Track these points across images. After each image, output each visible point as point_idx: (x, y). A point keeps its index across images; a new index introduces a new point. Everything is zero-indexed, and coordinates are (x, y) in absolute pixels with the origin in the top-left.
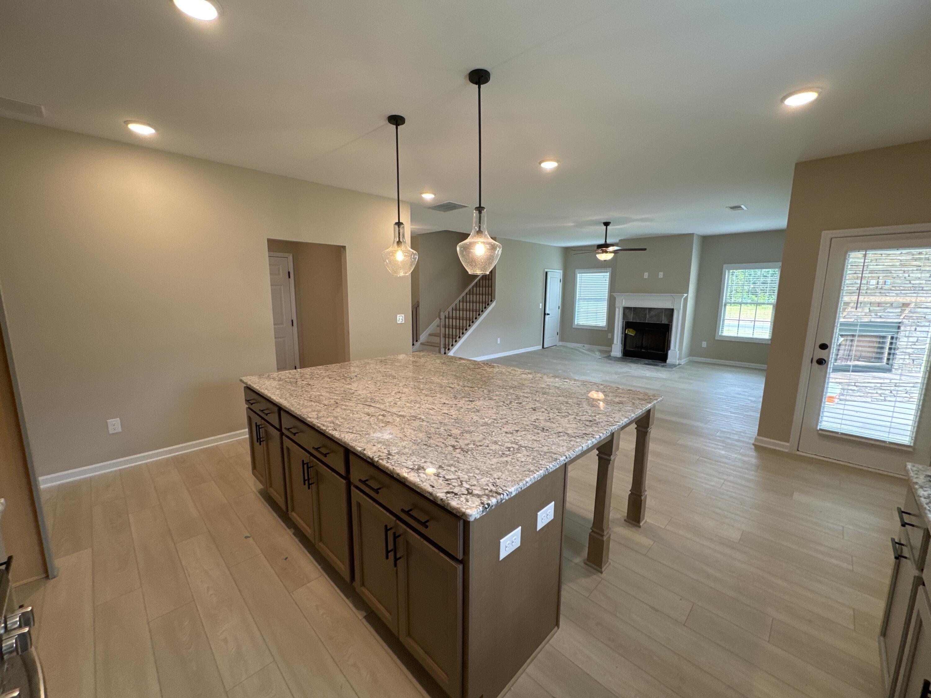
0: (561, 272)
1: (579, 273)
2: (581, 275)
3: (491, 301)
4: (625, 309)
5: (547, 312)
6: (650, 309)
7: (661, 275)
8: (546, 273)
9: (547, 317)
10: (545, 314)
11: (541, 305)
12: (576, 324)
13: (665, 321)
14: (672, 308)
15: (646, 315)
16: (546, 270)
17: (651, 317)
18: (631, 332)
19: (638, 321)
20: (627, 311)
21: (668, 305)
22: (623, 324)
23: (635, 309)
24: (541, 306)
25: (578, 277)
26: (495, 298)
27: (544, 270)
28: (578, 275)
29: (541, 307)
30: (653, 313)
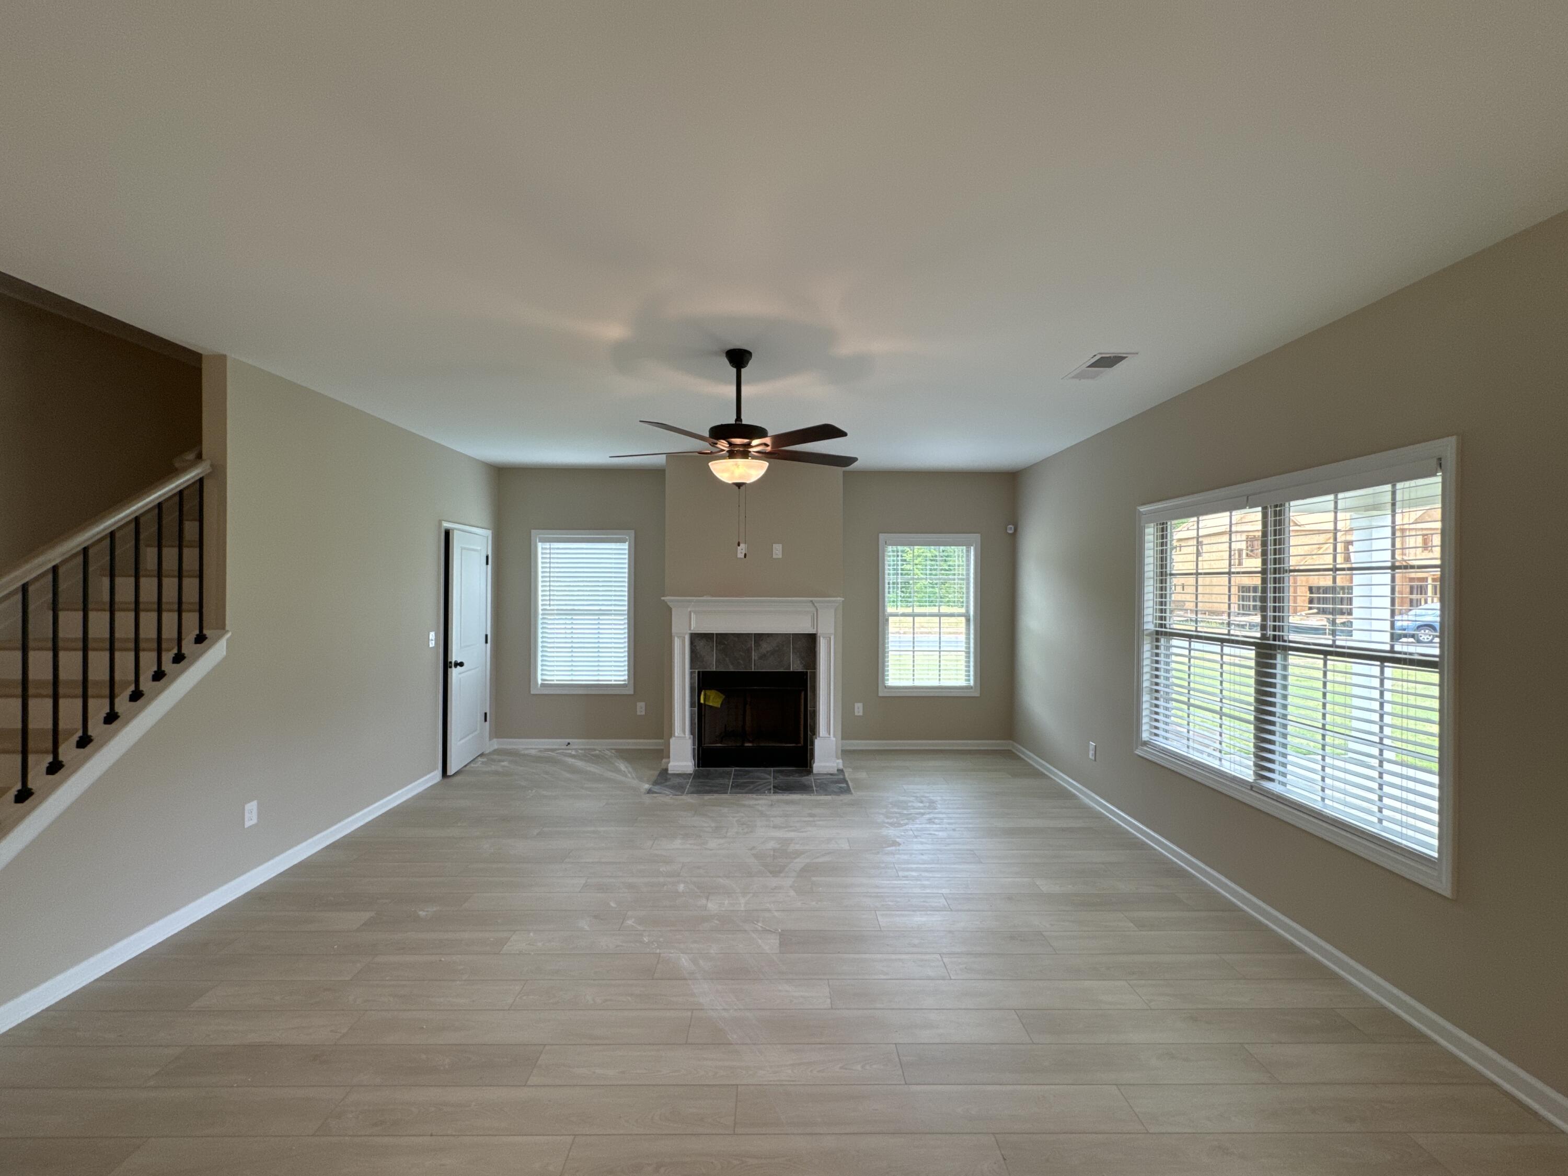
0: (488, 533)
1: (544, 541)
2: (547, 545)
3: (200, 639)
4: (695, 638)
5: (454, 657)
6: (759, 638)
7: (778, 551)
8: (447, 534)
9: (455, 672)
10: (447, 665)
11: (432, 635)
12: (540, 682)
13: (795, 665)
14: (811, 631)
15: (749, 651)
16: (446, 525)
17: (763, 657)
18: (714, 699)
19: (732, 669)
20: (701, 644)
21: (804, 627)
22: (691, 678)
23: (722, 638)
24: (433, 639)
25: (540, 551)
26: (221, 627)
27: (440, 522)
28: (540, 545)
29: (432, 644)
30: (766, 647)
